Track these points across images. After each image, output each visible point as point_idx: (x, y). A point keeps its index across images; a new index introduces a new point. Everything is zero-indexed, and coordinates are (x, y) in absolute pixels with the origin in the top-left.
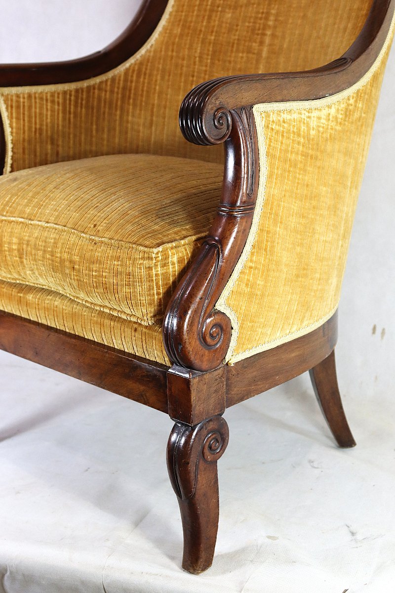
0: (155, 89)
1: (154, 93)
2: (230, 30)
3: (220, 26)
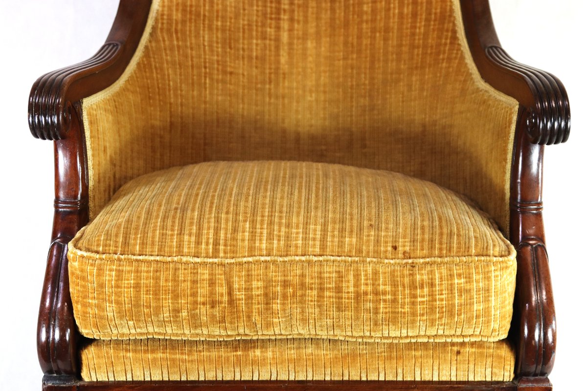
0: (169, 85)
1: (169, 90)
2: (237, 16)
3: (225, 10)
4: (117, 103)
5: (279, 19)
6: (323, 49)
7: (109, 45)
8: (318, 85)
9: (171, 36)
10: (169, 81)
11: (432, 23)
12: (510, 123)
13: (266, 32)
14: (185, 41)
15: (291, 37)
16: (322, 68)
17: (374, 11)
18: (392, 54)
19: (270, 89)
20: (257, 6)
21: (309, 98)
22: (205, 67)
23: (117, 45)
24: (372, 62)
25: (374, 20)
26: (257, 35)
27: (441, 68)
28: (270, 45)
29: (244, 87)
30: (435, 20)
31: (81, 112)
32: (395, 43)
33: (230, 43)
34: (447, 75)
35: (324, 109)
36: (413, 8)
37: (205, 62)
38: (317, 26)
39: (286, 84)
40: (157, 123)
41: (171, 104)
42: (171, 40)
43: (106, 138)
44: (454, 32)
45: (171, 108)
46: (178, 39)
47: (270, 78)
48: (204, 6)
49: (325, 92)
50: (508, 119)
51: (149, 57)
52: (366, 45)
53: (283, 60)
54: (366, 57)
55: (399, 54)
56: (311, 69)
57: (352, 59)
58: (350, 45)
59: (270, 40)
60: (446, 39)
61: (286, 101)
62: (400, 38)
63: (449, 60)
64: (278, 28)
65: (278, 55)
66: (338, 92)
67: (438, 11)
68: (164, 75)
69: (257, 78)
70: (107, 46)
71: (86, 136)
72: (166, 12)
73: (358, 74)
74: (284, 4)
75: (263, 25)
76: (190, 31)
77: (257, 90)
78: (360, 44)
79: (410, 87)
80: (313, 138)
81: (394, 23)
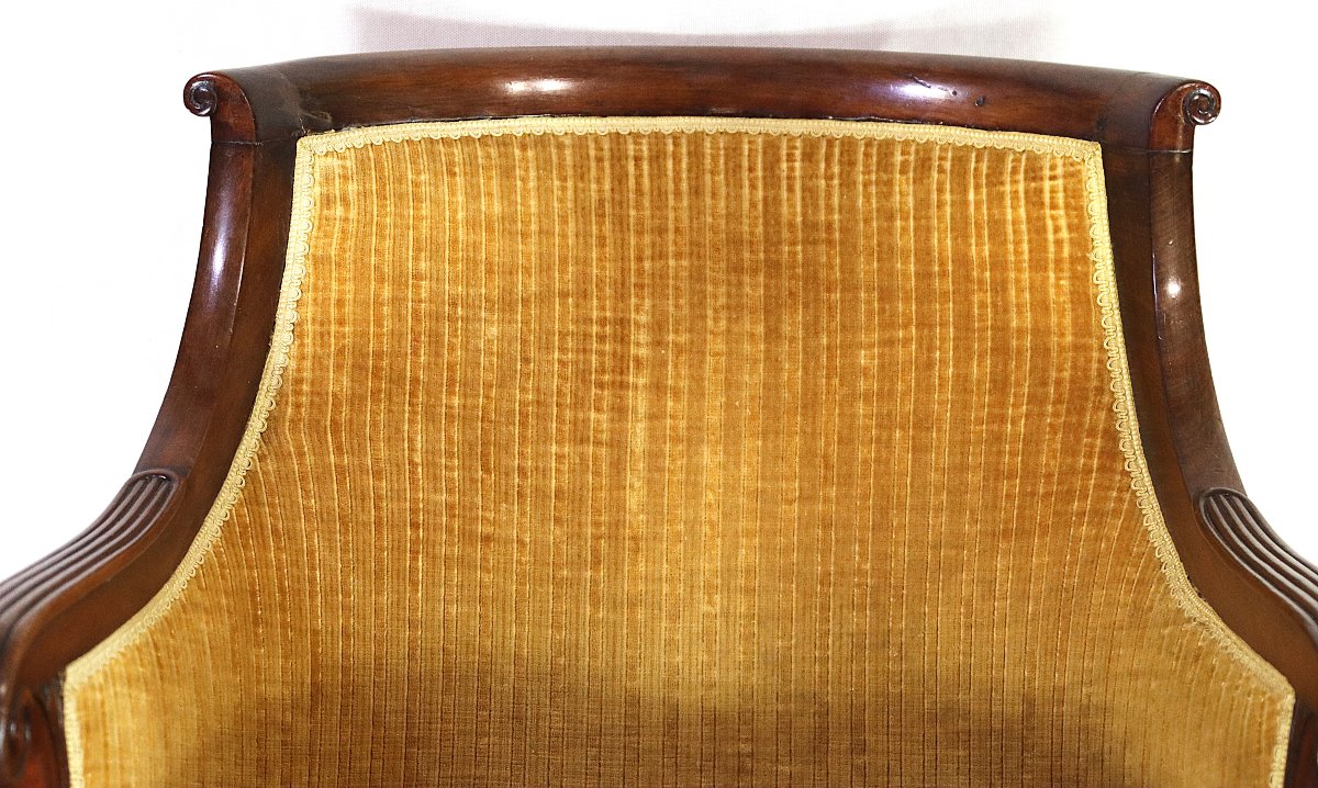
2: (505, 379)
3: (473, 363)
4: (162, 654)
5: (623, 385)
6: (745, 470)
7: (146, 479)
8: (729, 572)
9: (322, 441)
10: (313, 568)
11: (1050, 408)
12: (1272, 742)
13: (586, 421)
14: (362, 452)
15: (653, 436)
16: (742, 525)
17: (887, 369)
18: (938, 492)
19: (595, 582)
20: (562, 350)
21: (705, 608)
22: (415, 526)
23: (169, 478)
24: (883, 511)
25: (886, 395)
26: (559, 430)
27: (1077, 540)
28: (596, 458)
29: (522, 576)
30: (1058, 401)
31: (60, 708)
32: (946, 460)
33: (485, 455)
34: (1093, 560)
35: (748, 637)
36: (995, 366)
37: (414, 511)
38: (729, 406)
39: (641, 567)
40: (275, 691)
41: (315, 633)
42: (320, 452)
43: (129, 763)
44: (1112, 436)
45: (315, 644)
46: (339, 449)
47: (595, 552)
48: (415, 353)
49: (749, 591)
50: (1264, 727)
51: (259, 503)
52: (865, 461)
53: (633, 499)
54: (865, 497)
55: (958, 492)
56: (712, 525)
57: (826, 500)
58: (819, 461)
59: (598, 443)
60: (1090, 456)
61: (640, 615)
62: (961, 445)
63: (1098, 515)
64: (620, 411)
65: (618, 486)
66: (787, 593)
67: (1067, 374)
68: (299, 552)
69: (558, 553)
70: (140, 483)
71: (72, 770)
72: (307, 375)
73: (843, 543)
74: (638, 344)
75: (579, 403)
76: (374, 424)
77: (558, 583)
78: (847, 461)
79: (989, 585)
80: (713, 719)
81: (942, 403)
